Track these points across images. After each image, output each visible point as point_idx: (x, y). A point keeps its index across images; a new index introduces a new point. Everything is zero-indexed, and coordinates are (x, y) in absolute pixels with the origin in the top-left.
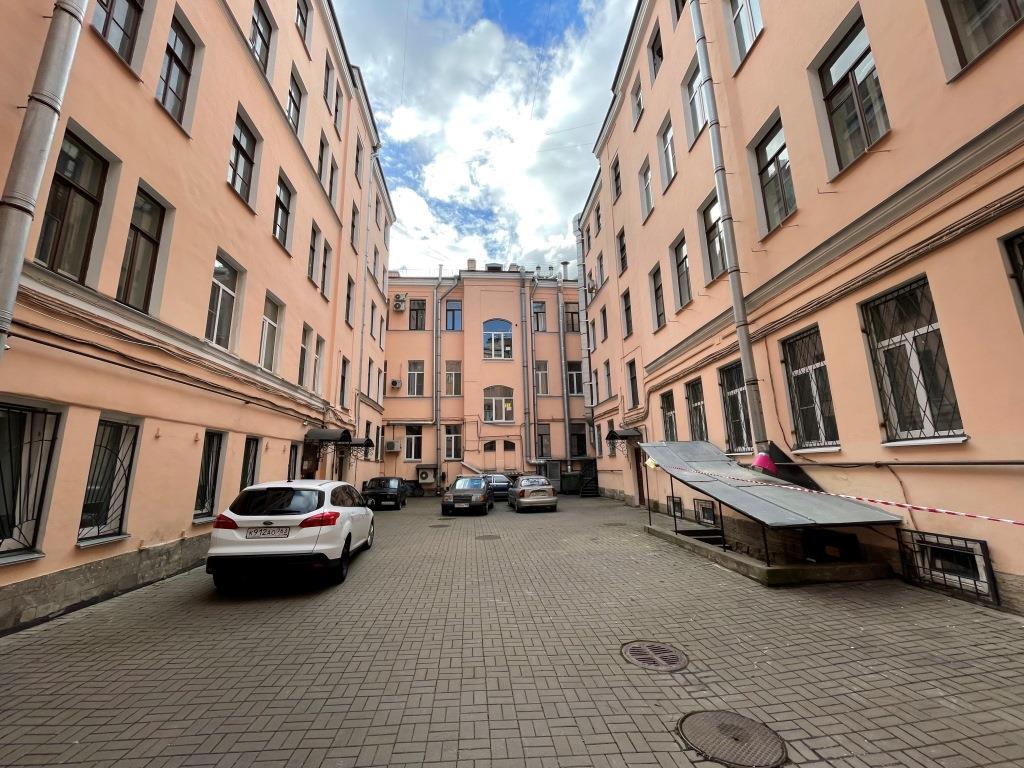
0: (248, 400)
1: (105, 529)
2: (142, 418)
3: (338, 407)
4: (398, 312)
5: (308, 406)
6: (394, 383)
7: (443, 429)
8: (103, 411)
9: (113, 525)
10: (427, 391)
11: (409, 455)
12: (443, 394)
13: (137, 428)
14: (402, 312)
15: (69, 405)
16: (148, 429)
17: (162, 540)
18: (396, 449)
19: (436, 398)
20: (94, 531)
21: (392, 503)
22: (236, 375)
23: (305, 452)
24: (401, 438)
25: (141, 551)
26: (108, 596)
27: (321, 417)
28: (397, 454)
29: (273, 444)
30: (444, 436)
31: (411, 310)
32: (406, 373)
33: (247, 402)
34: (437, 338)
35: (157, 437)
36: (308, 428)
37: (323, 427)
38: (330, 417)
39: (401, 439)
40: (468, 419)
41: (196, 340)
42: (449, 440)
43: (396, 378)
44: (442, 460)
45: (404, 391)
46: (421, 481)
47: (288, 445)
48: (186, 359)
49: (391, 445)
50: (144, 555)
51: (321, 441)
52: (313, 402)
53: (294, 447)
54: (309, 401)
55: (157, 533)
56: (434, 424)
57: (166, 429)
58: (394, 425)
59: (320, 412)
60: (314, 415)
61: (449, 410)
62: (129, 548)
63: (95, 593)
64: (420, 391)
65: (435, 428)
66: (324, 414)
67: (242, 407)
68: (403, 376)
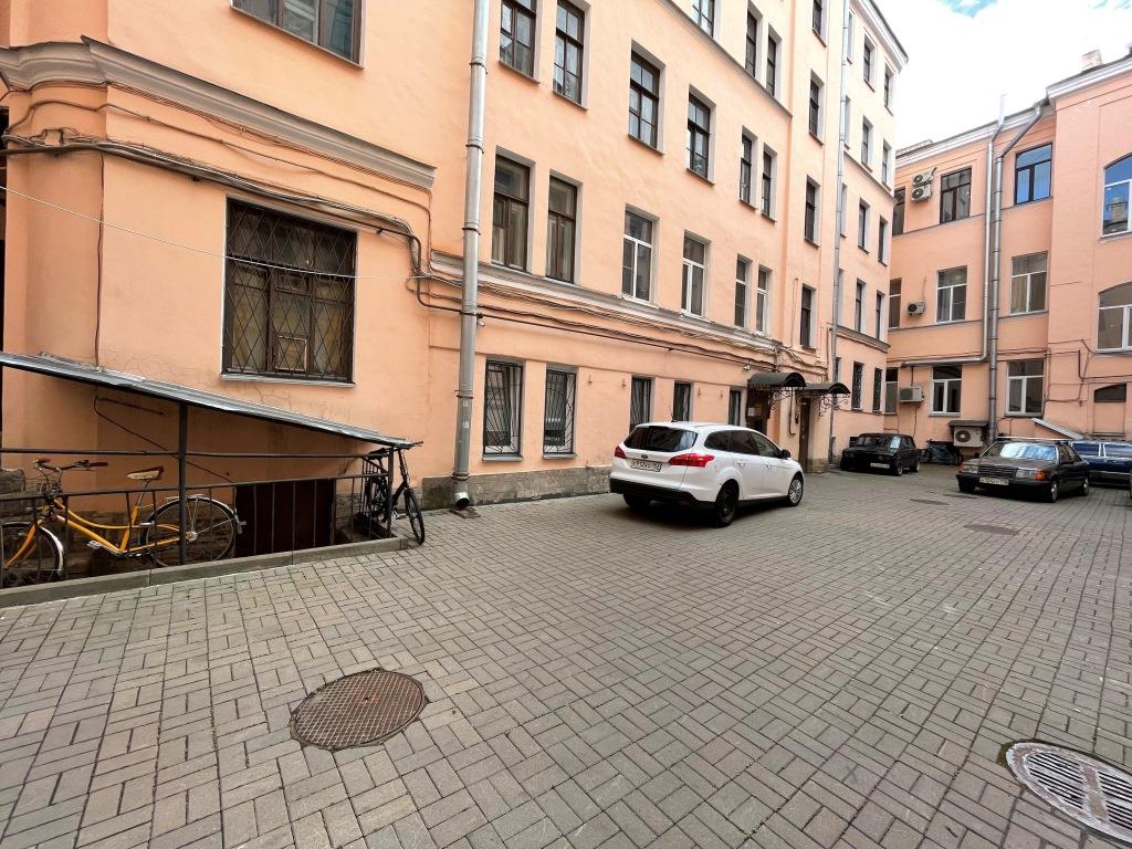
0: (671, 347)
1: (562, 449)
2: (576, 367)
3: (797, 347)
4: (920, 201)
5: (750, 349)
6: (912, 308)
7: (1003, 368)
8: (548, 363)
9: (568, 445)
10: (971, 311)
11: (939, 407)
12: (1005, 310)
13: (575, 375)
14: (926, 200)
15: (525, 360)
16: (582, 376)
17: (603, 463)
18: (916, 397)
19: (991, 319)
20: (554, 449)
21: (885, 466)
22: (656, 324)
23: (749, 399)
24: (923, 384)
25: (588, 468)
26: (568, 495)
27: (771, 360)
28: (918, 405)
29: (705, 389)
30: (1004, 379)
31: (943, 192)
32: (934, 288)
33: (671, 349)
34: (993, 223)
35: (590, 382)
36: (753, 372)
37: (773, 371)
38: (784, 359)
39: (924, 386)
40: (1054, 349)
41: (612, 297)
42: (1015, 385)
43: (914, 300)
44: (1000, 414)
45: (931, 316)
46: (957, 443)
47: (727, 391)
48: (605, 316)
49: (907, 393)
50: (590, 472)
51: (774, 386)
52: (756, 344)
53: (735, 393)
54: (749, 342)
55: (599, 458)
56: (986, 361)
57: (597, 376)
58: (913, 366)
59: (770, 355)
60: (759, 357)
61: (1016, 337)
62: (579, 464)
63: (559, 491)
64: (960, 312)
65: (986, 367)
66: (774, 356)
67: (666, 354)
68: (927, 294)
